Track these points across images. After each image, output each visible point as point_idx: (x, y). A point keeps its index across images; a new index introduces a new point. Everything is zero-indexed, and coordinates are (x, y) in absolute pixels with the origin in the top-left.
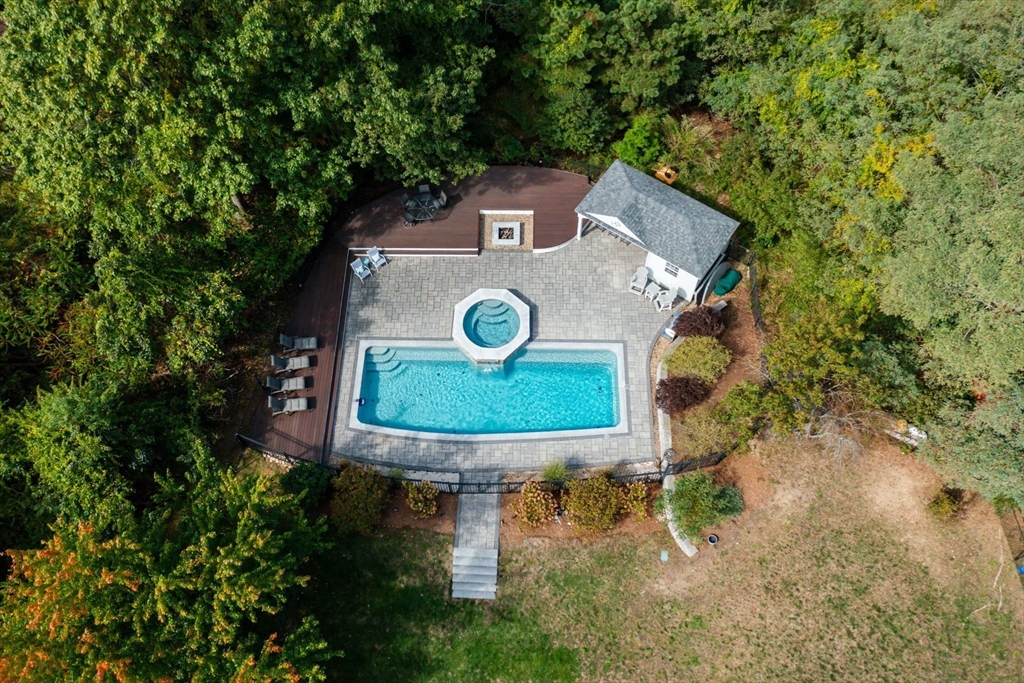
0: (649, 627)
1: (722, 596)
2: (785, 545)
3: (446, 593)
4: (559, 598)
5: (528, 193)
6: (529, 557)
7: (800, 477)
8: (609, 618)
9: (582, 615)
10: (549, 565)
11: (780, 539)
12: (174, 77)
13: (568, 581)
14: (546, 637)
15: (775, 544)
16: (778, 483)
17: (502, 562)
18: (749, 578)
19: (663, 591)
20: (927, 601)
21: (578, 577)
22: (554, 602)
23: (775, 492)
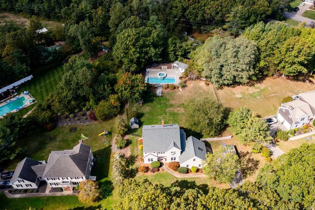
0: (177, 97)
1: (185, 94)
2: (191, 89)
3: (156, 95)
5: (167, 65)
6: (165, 92)
7: (193, 83)
8: (173, 96)
9: (170, 96)
12: (134, 45)
13: (169, 94)
14: (166, 98)
17: (162, 92)
18: (187, 92)
19: (179, 94)
20: (205, 92)
23: (190, 85)
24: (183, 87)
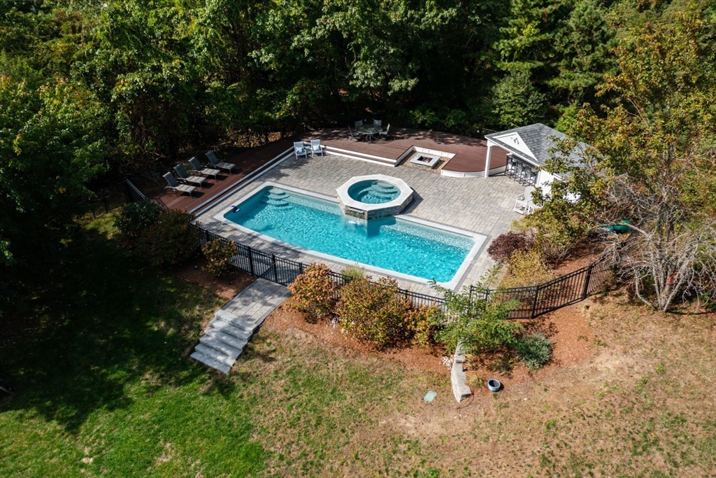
0: (368, 461)
1: (480, 454)
2: (590, 414)
3: (188, 350)
4: (289, 395)
6: (284, 345)
7: (639, 346)
8: (328, 435)
9: (302, 420)
10: (299, 360)
11: (587, 404)
13: (309, 383)
14: (249, 427)
15: (577, 410)
16: (605, 345)
18: (525, 441)
19: (409, 429)
21: (322, 383)
22: (280, 397)
23: (598, 354)
24: (491, 351)
